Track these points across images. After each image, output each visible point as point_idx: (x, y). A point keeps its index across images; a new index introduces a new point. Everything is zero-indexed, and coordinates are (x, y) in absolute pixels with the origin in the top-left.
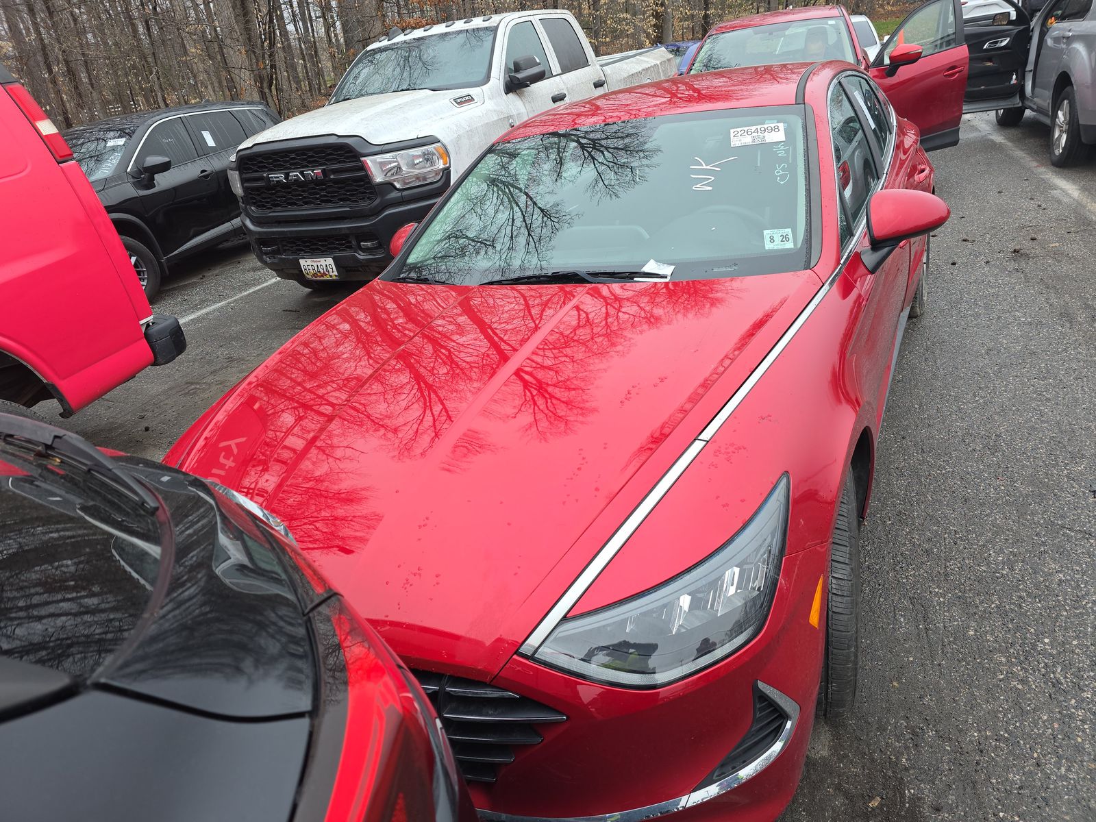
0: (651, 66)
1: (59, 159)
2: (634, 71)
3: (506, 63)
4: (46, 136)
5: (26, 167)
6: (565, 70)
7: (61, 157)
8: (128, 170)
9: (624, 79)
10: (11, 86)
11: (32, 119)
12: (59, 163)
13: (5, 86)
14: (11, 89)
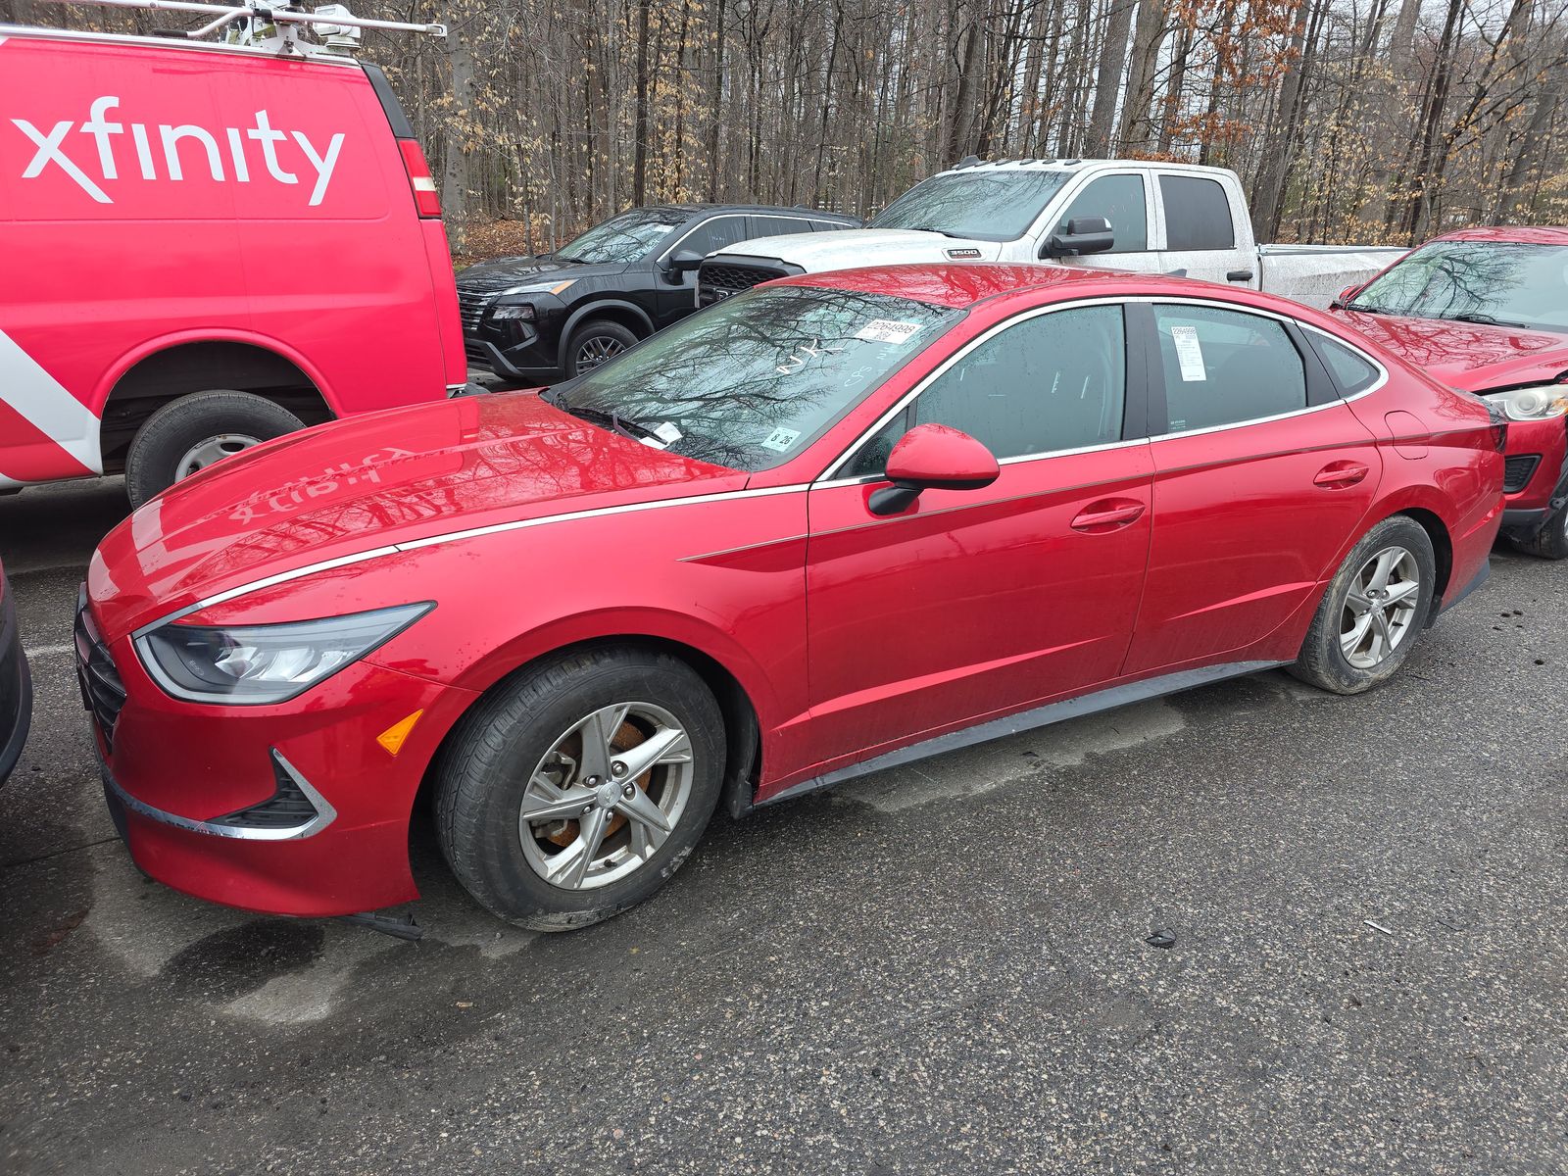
0: (1365, 271)
1: (421, 215)
2: (1326, 272)
3: (1060, 220)
4: (419, 192)
5: (386, 215)
6: (1175, 245)
7: (424, 213)
8: (659, 260)
9: (1301, 279)
10: (405, 141)
11: (411, 172)
12: (420, 218)
13: (400, 141)
14: (403, 145)
